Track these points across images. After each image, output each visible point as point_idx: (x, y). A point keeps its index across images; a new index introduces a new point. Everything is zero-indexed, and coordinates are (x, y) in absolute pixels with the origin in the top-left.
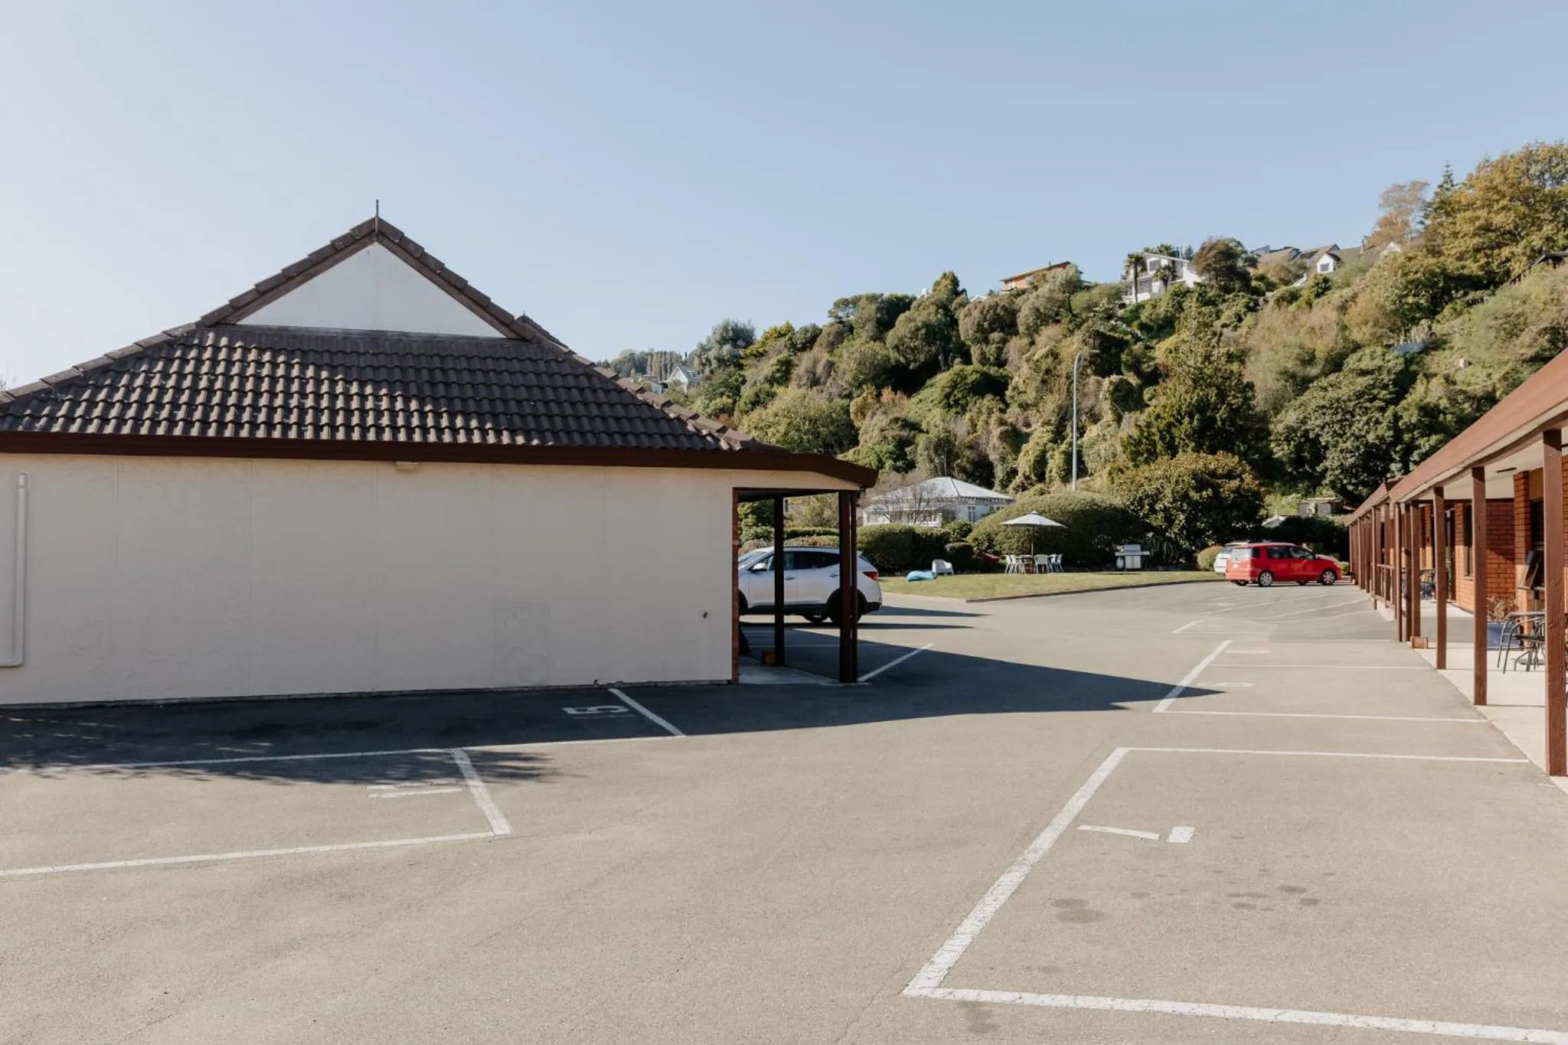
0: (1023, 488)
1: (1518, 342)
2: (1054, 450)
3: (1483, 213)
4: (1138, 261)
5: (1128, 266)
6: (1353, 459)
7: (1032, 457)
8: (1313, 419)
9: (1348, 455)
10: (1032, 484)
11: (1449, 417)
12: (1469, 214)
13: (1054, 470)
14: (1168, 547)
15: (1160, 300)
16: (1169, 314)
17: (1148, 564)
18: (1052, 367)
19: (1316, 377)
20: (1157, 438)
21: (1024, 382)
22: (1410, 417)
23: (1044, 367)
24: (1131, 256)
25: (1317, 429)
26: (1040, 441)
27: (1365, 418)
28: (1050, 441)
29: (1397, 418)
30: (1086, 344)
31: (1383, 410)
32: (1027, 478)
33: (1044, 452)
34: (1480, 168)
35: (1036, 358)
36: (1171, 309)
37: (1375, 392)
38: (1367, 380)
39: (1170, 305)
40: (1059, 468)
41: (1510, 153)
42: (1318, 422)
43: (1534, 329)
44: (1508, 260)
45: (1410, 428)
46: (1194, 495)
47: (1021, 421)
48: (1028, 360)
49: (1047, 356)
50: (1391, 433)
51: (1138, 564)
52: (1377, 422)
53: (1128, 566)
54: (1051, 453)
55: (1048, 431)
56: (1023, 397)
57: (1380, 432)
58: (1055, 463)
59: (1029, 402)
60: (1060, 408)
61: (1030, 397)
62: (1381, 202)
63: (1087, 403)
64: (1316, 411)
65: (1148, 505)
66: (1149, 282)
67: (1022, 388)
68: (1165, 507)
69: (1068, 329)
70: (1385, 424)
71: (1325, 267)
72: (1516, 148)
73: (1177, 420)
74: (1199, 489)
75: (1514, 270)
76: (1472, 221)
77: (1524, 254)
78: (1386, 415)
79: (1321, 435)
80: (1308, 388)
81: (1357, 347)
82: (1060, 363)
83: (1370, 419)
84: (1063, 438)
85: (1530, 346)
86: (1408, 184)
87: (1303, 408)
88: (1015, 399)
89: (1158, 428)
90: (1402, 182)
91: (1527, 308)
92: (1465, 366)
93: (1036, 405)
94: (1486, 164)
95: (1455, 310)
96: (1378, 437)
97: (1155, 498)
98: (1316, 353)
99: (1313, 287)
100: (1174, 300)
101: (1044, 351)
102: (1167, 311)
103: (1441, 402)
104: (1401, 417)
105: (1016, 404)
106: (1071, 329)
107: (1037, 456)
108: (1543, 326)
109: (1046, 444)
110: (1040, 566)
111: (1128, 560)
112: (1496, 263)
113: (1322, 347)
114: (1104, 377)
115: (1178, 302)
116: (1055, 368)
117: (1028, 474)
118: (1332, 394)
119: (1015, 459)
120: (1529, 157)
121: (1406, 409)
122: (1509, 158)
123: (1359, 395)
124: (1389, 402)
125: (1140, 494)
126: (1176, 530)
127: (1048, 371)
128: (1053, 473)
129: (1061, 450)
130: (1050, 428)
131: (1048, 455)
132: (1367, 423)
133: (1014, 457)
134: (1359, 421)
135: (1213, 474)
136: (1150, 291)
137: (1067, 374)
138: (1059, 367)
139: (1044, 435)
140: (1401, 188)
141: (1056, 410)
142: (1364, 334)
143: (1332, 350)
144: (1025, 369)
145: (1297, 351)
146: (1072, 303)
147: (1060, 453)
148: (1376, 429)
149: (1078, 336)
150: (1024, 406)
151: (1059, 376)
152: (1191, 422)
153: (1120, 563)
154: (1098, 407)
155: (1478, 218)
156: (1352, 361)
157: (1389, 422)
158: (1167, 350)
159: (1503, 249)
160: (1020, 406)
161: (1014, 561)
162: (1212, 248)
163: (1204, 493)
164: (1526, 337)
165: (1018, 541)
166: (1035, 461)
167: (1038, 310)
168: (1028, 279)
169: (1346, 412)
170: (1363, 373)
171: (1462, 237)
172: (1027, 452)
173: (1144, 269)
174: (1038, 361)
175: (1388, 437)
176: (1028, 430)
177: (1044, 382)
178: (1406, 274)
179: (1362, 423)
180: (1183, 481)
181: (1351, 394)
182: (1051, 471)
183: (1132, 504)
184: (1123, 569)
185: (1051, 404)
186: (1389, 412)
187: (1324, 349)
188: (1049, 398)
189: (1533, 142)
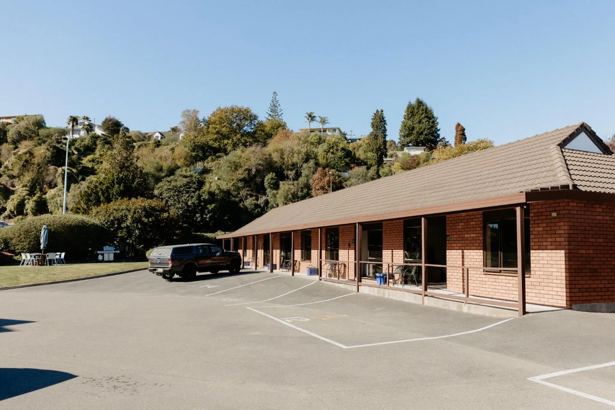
0: (10, 217)
1: (238, 172)
2: (29, 199)
3: (218, 126)
4: (74, 120)
5: (70, 121)
6: (182, 211)
7: (16, 202)
8: (165, 194)
9: (180, 210)
10: (15, 216)
11: (219, 197)
12: (214, 126)
13: (29, 209)
14: (129, 248)
15: (85, 138)
16: (89, 145)
17: (118, 259)
18: (29, 159)
19: (163, 177)
20: (100, 194)
21: (12, 165)
22: (205, 196)
23: (24, 159)
24: (71, 117)
25: (167, 198)
26: (21, 195)
27: (187, 195)
28: (27, 195)
29: (200, 196)
30: (49, 151)
31: (194, 192)
32: (12, 212)
33: (23, 200)
34: (217, 110)
35: (19, 153)
36: (90, 143)
37: (191, 185)
38: (188, 180)
39: (90, 141)
40: (32, 208)
41: (227, 107)
42: (167, 195)
43: (244, 169)
44: (226, 145)
45: (205, 201)
46: (145, 220)
47: (9, 183)
48: (14, 154)
49: (26, 153)
50: (197, 201)
51: (112, 258)
52: (192, 197)
53: (106, 259)
54: (27, 201)
55: (25, 190)
56: (11, 172)
57: (193, 201)
58: (30, 205)
59: (14, 175)
60: (33, 179)
61: (15, 172)
62: (182, 115)
63: (50, 178)
64: (167, 190)
65: (117, 224)
66: (79, 131)
67: (10, 167)
68: (127, 225)
69: (38, 143)
70: (195, 198)
71: (158, 137)
72: (229, 106)
73: (111, 185)
74: (147, 217)
75: (228, 149)
76: (215, 128)
77: (231, 144)
78: (195, 194)
79: (169, 201)
80: (162, 181)
81: (179, 168)
82: (34, 157)
83: (189, 196)
84: (34, 195)
85: (242, 174)
86: (192, 110)
87: (160, 189)
88: (6, 172)
89: (101, 189)
90: (190, 109)
91: (241, 160)
92: (218, 180)
93: (19, 177)
94: (219, 109)
95: (212, 158)
96: (192, 203)
97: (121, 220)
98: (163, 167)
99: (154, 143)
100: (92, 139)
101: (24, 151)
102: (88, 144)
103: (216, 191)
104: (202, 196)
105: (6, 175)
106: (40, 143)
107: (19, 202)
108: (246, 167)
109: (24, 196)
110: (50, 260)
111: (106, 256)
112: (222, 145)
113: (166, 165)
114: (59, 167)
115: (94, 141)
116: (31, 160)
117: (13, 210)
118: (173, 183)
119: (6, 203)
120: (233, 110)
121: (204, 193)
122: (227, 109)
123: (185, 185)
124: (196, 189)
125: (112, 218)
126: (134, 239)
127: (26, 161)
128: (28, 211)
129: (33, 200)
130: (27, 188)
131: (26, 202)
132: (188, 197)
133: (4, 201)
134: (185, 196)
135: (153, 209)
136: (79, 134)
137: (38, 163)
138: (33, 160)
139: (24, 192)
140: (189, 111)
141: (31, 180)
142: (181, 162)
143: (170, 167)
144: (13, 158)
145: (156, 165)
146: (39, 133)
147: (33, 201)
148: (192, 200)
149: (44, 146)
150: (12, 177)
151: (33, 164)
152: (119, 187)
153: (100, 258)
154: (54, 181)
155: (217, 128)
156: (178, 172)
157: (197, 197)
158: (88, 160)
159: (225, 140)
160: (9, 176)
161: (29, 257)
162: (110, 120)
163: (150, 219)
164: (240, 171)
165: (29, 244)
166: (18, 204)
167: (20, 132)
168: (13, 119)
169: (179, 192)
170: (186, 177)
171: (211, 134)
172: (13, 199)
173: (77, 124)
174: (20, 155)
175: (196, 203)
176: (13, 189)
177: (24, 166)
178: (194, 143)
179: (186, 197)
180: (138, 212)
181: (182, 184)
182: (27, 210)
183: (107, 223)
184: (103, 261)
185: (28, 177)
186: (197, 193)
187: (167, 166)
188: (26, 174)
189: (234, 105)
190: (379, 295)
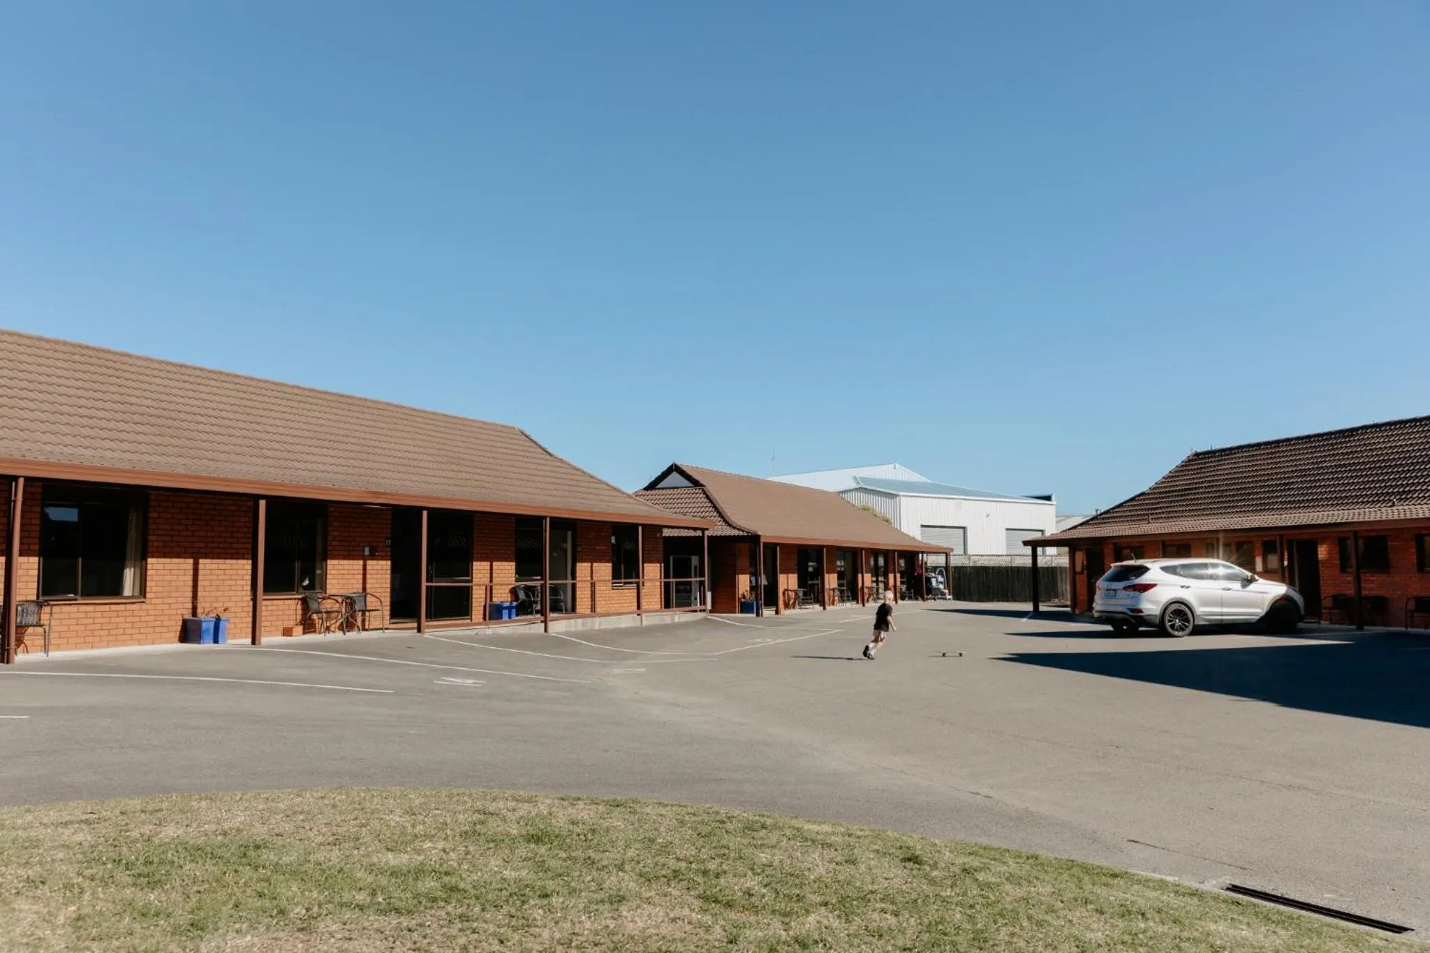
190: (585, 628)
